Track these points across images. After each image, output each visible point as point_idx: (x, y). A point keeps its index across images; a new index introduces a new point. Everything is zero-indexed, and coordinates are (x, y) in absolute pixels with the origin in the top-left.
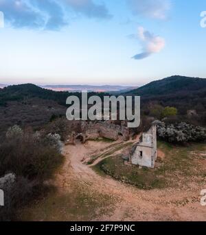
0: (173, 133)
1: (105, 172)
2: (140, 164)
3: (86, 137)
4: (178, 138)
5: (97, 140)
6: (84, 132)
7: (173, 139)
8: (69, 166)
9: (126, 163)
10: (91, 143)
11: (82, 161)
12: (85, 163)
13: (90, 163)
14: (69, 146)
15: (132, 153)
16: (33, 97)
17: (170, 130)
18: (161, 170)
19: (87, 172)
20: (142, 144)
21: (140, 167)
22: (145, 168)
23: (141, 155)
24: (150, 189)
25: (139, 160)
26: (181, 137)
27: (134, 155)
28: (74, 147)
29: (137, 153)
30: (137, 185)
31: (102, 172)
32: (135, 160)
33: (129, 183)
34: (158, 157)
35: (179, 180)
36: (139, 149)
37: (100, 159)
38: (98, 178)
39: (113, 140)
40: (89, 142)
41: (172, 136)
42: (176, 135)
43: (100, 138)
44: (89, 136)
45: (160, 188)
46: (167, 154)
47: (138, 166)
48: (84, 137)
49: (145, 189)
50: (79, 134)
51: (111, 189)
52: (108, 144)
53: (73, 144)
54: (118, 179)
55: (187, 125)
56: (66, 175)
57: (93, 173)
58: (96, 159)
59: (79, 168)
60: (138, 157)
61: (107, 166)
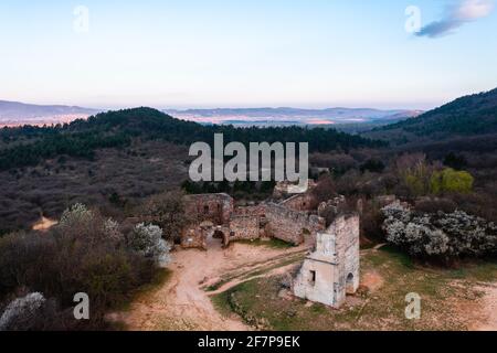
0: (417, 235)
1: (233, 307)
2: (309, 298)
3: (232, 234)
4: (428, 247)
5: (257, 242)
6: (227, 223)
7: (417, 249)
8: (172, 291)
9: (282, 293)
10: (239, 248)
11: (201, 283)
12: (205, 287)
13: (213, 288)
15: (296, 273)
17: (414, 228)
18: (353, 314)
19: (198, 305)
20: (315, 255)
21: (309, 304)
22: (319, 307)
23: (314, 279)
25: (308, 290)
28: (201, 255)
29: (305, 274)
31: (228, 307)
32: (301, 288)
34: (360, 287)
36: (308, 265)
37: (235, 282)
39: (292, 244)
40: (238, 246)
41: (417, 243)
42: (426, 239)
43: (263, 239)
44: (238, 232)
46: (391, 280)
47: (305, 300)
48: (227, 234)
50: (214, 228)
52: (275, 253)
53: (201, 248)
54: (252, 323)
55: (467, 217)
56: (156, 306)
57: (209, 307)
58: (229, 280)
59: (188, 296)
60: (305, 282)
61: (240, 296)
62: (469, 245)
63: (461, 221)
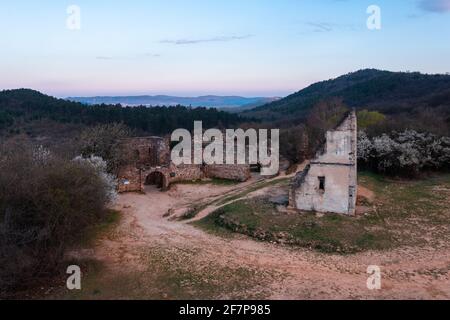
0: (389, 149)
1: (231, 228)
2: (317, 208)
4: (402, 158)
7: (388, 164)
8: (134, 225)
9: (281, 209)
10: (183, 188)
11: (165, 215)
12: (174, 218)
13: (184, 217)
14: (130, 195)
15: (297, 183)
16: (36, 118)
17: (383, 143)
18: (374, 218)
19: (182, 232)
20: (324, 159)
21: (319, 215)
22: (332, 216)
23: (322, 186)
24: (354, 251)
25: (316, 199)
26: (408, 156)
27: (304, 187)
28: (142, 197)
29: (312, 181)
30: (318, 247)
31: (223, 229)
32: (306, 200)
33: (297, 244)
34: (358, 197)
35: (424, 232)
37: (212, 208)
38: (214, 239)
39: (238, 181)
40: (180, 187)
41: (386, 157)
42: (397, 152)
43: (205, 179)
44: (179, 173)
45: (380, 248)
47: (313, 212)
48: (167, 175)
49: (342, 253)
50: (153, 169)
51: (252, 258)
52: (226, 188)
53: (140, 191)
54: (268, 239)
55: (419, 135)
59: (159, 227)
60: (312, 191)
61: (234, 216)
62: (429, 158)
63: (416, 138)
